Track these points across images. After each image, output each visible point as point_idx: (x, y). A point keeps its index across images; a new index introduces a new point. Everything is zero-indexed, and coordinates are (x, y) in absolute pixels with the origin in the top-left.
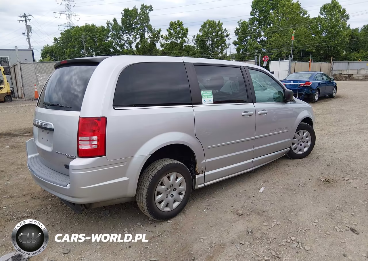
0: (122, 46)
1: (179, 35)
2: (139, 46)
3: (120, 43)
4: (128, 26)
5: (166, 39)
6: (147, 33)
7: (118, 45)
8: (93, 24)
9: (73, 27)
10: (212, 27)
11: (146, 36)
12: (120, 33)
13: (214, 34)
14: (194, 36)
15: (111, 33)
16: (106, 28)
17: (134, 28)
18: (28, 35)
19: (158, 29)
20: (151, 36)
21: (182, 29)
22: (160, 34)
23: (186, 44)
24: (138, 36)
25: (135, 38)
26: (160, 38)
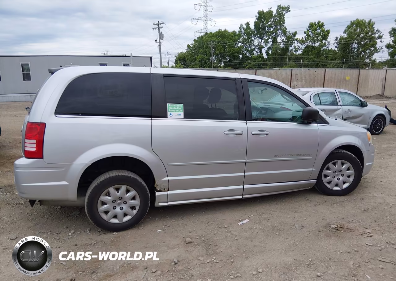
0: (251, 52)
1: (317, 37)
2: (270, 52)
3: (250, 49)
4: (261, 30)
5: (302, 42)
6: (280, 37)
7: (248, 50)
8: (226, 29)
9: (206, 33)
10: (360, 27)
11: (279, 39)
12: (251, 38)
13: (362, 36)
14: (337, 38)
15: (242, 37)
16: (237, 33)
17: (267, 32)
18: (160, 43)
19: (293, 32)
20: (285, 40)
21: (323, 31)
22: (295, 38)
23: (325, 48)
24: (270, 40)
25: (267, 42)
26: (295, 41)
